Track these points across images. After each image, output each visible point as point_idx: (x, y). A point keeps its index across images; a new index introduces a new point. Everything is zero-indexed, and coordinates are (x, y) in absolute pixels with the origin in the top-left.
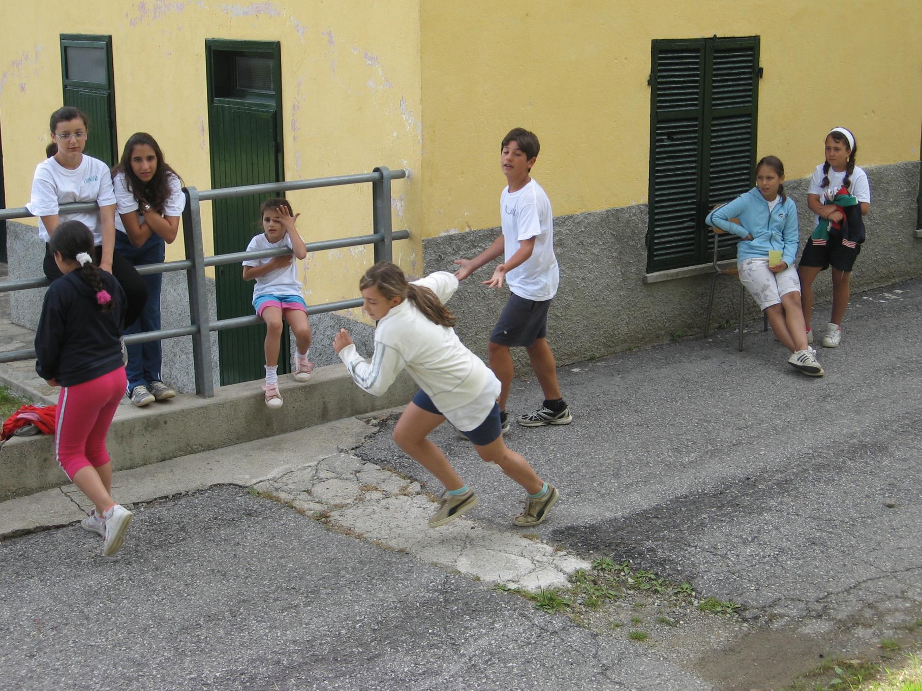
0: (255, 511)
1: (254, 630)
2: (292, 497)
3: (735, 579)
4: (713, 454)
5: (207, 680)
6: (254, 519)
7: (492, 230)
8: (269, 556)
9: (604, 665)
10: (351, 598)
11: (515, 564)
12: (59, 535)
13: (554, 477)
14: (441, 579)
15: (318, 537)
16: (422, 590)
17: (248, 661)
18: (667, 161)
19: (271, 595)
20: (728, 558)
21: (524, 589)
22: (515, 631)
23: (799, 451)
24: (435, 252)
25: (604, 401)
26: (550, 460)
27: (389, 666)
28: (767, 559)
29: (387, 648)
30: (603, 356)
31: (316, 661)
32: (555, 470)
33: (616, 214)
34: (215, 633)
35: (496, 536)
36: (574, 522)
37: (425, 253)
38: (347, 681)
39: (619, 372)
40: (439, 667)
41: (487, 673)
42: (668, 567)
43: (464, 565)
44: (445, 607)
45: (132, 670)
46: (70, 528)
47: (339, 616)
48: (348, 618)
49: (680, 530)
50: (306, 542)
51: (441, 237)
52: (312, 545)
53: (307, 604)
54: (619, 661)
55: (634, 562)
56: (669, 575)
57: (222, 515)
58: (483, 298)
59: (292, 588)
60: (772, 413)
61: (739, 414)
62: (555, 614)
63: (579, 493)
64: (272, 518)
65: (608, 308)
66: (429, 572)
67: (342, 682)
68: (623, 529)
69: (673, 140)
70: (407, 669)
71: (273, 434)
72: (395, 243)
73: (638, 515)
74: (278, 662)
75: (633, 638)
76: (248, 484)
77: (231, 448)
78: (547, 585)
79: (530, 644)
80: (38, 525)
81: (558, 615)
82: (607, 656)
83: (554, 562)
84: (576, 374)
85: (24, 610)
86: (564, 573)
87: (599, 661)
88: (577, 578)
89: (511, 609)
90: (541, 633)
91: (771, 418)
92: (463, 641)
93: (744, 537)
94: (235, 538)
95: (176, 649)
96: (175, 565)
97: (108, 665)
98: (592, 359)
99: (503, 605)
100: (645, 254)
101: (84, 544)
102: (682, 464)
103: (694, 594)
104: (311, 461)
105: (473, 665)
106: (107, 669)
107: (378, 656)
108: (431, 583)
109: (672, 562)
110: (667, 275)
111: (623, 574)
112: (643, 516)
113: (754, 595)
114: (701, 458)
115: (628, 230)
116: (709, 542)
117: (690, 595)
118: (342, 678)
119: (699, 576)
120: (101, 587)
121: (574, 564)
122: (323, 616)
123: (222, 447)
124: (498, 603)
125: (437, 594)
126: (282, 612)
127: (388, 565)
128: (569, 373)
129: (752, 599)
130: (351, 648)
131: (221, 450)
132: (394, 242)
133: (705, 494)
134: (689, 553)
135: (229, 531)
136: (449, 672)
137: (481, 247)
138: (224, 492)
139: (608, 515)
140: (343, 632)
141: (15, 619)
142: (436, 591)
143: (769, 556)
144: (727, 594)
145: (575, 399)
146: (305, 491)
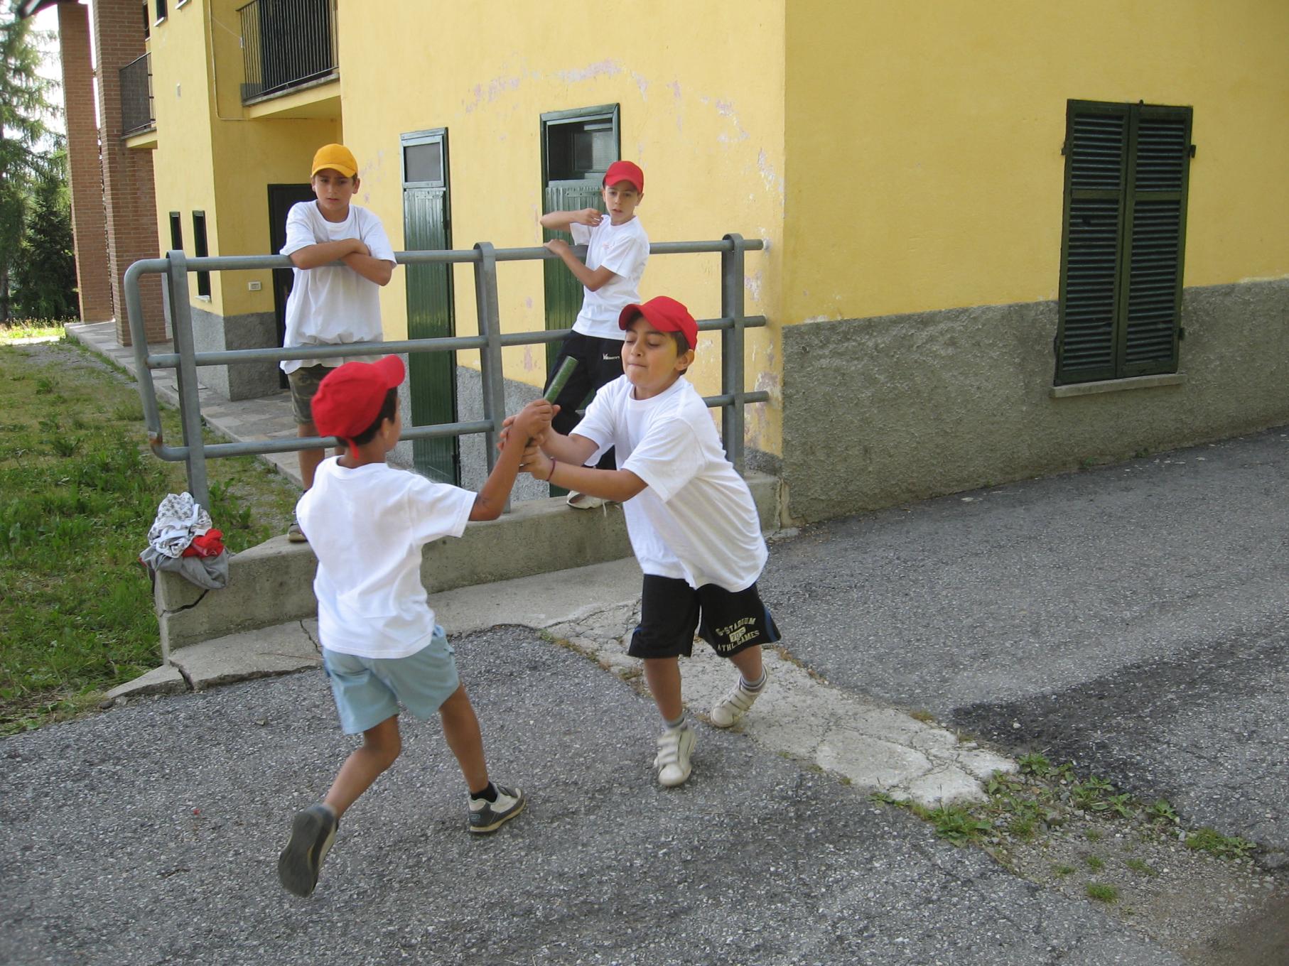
0: (544, 663)
1: (503, 850)
2: (596, 646)
3: (1238, 799)
4: (1163, 607)
5: (411, 938)
6: (539, 675)
7: (870, 320)
8: (550, 729)
9: (1054, 949)
10: (656, 804)
11: (903, 759)
12: (277, 686)
13: (950, 631)
14: (793, 780)
15: (622, 704)
16: (764, 797)
17: (483, 907)
18: (1083, 251)
19: (541, 793)
20: (1222, 765)
21: (917, 801)
22: (906, 876)
23: (1280, 608)
24: (797, 343)
25: (1007, 536)
26: (943, 608)
27: (702, 931)
28: (1278, 768)
29: (702, 896)
30: (1000, 484)
31: (590, 912)
32: (951, 622)
33: (1020, 311)
34: (445, 851)
35: (873, 714)
36: (984, 697)
37: (785, 344)
38: (633, 955)
39: (1021, 503)
40: (783, 937)
41: (861, 954)
42: (1131, 775)
43: (827, 758)
44: (796, 827)
45: (304, 909)
46: (297, 676)
47: (635, 834)
48: (648, 838)
49: (1140, 716)
50: (606, 711)
51: (806, 325)
52: (612, 717)
53: (589, 811)
54: (1078, 941)
55: (1079, 764)
56: (1135, 788)
57: (499, 666)
58: (856, 404)
59: (572, 783)
60: (1228, 558)
61: (1184, 558)
62: (968, 847)
63: (986, 656)
64: (565, 675)
65: (1007, 426)
66: (775, 767)
67: (623, 958)
68: (1056, 711)
69: (1089, 225)
70: (731, 938)
71: (586, 563)
72: (748, 332)
73: (1074, 690)
74: (529, 911)
75: (1094, 897)
76: (542, 626)
77: (530, 579)
78: (952, 797)
79: (929, 901)
80: (255, 669)
81: (971, 850)
82: (1058, 931)
83: (960, 759)
84: (968, 503)
85: (187, 796)
86: (977, 778)
87: (1045, 939)
88: (994, 785)
89: (898, 836)
90: (947, 881)
91: (1228, 564)
92: (824, 890)
93: (1236, 730)
94: (507, 701)
95: (381, 876)
96: (417, 736)
97: (271, 899)
98: (986, 487)
99: (886, 828)
100: (1053, 362)
101: (305, 699)
102: (1123, 620)
103: (1177, 820)
104: (628, 599)
105: (838, 937)
106: (267, 906)
107: (686, 911)
108: (777, 785)
109: (1136, 766)
110: (1079, 390)
111: (1063, 782)
112: (1081, 692)
113: (1273, 829)
114: (1148, 612)
115: (1034, 332)
116: (1187, 737)
117: (1171, 822)
118: (624, 950)
119: (1183, 792)
120: (305, 765)
121: (990, 763)
122: (612, 832)
123: (518, 577)
124: (877, 824)
125: (785, 804)
126: (552, 822)
127: (716, 753)
128: (960, 503)
129: (1271, 834)
130: (646, 892)
131: (516, 581)
132: (747, 330)
133: (1164, 663)
134: (1160, 753)
135: (503, 690)
136: (799, 948)
137: (855, 340)
138: (508, 635)
139: (1032, 689)
140: (638, 862)
141: (167, 809)
142: (784, 798)
143: (1281, 762)
144: (1231, 824)
145: (969, 533)
146: (615, 638)
